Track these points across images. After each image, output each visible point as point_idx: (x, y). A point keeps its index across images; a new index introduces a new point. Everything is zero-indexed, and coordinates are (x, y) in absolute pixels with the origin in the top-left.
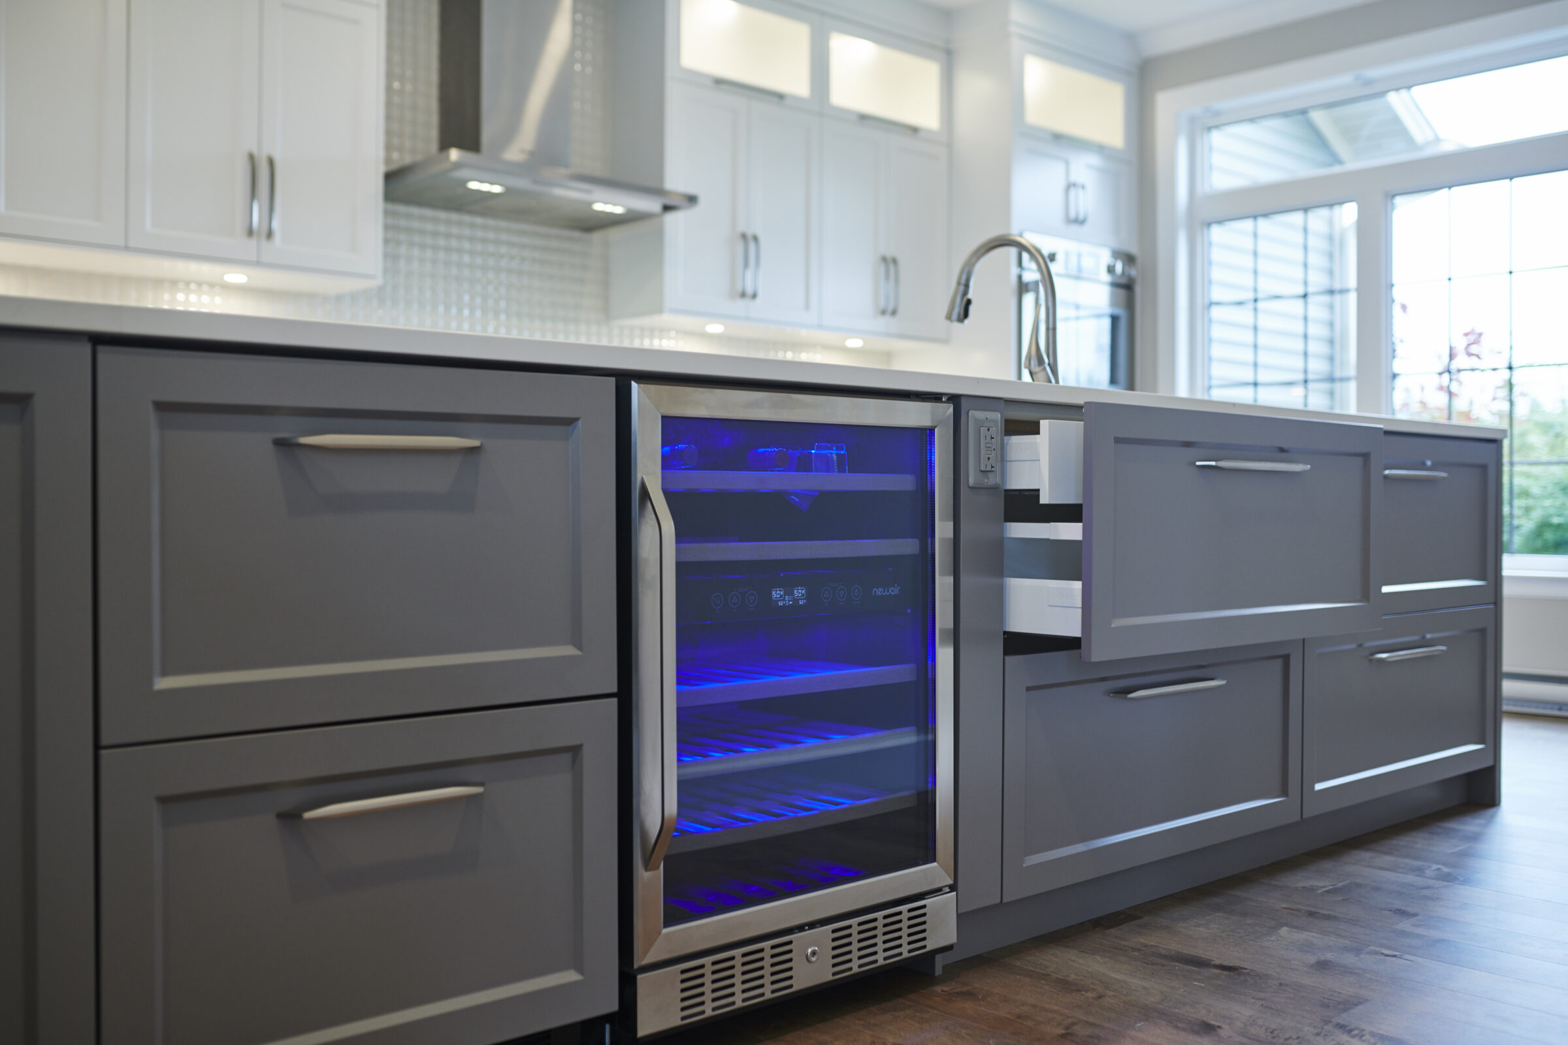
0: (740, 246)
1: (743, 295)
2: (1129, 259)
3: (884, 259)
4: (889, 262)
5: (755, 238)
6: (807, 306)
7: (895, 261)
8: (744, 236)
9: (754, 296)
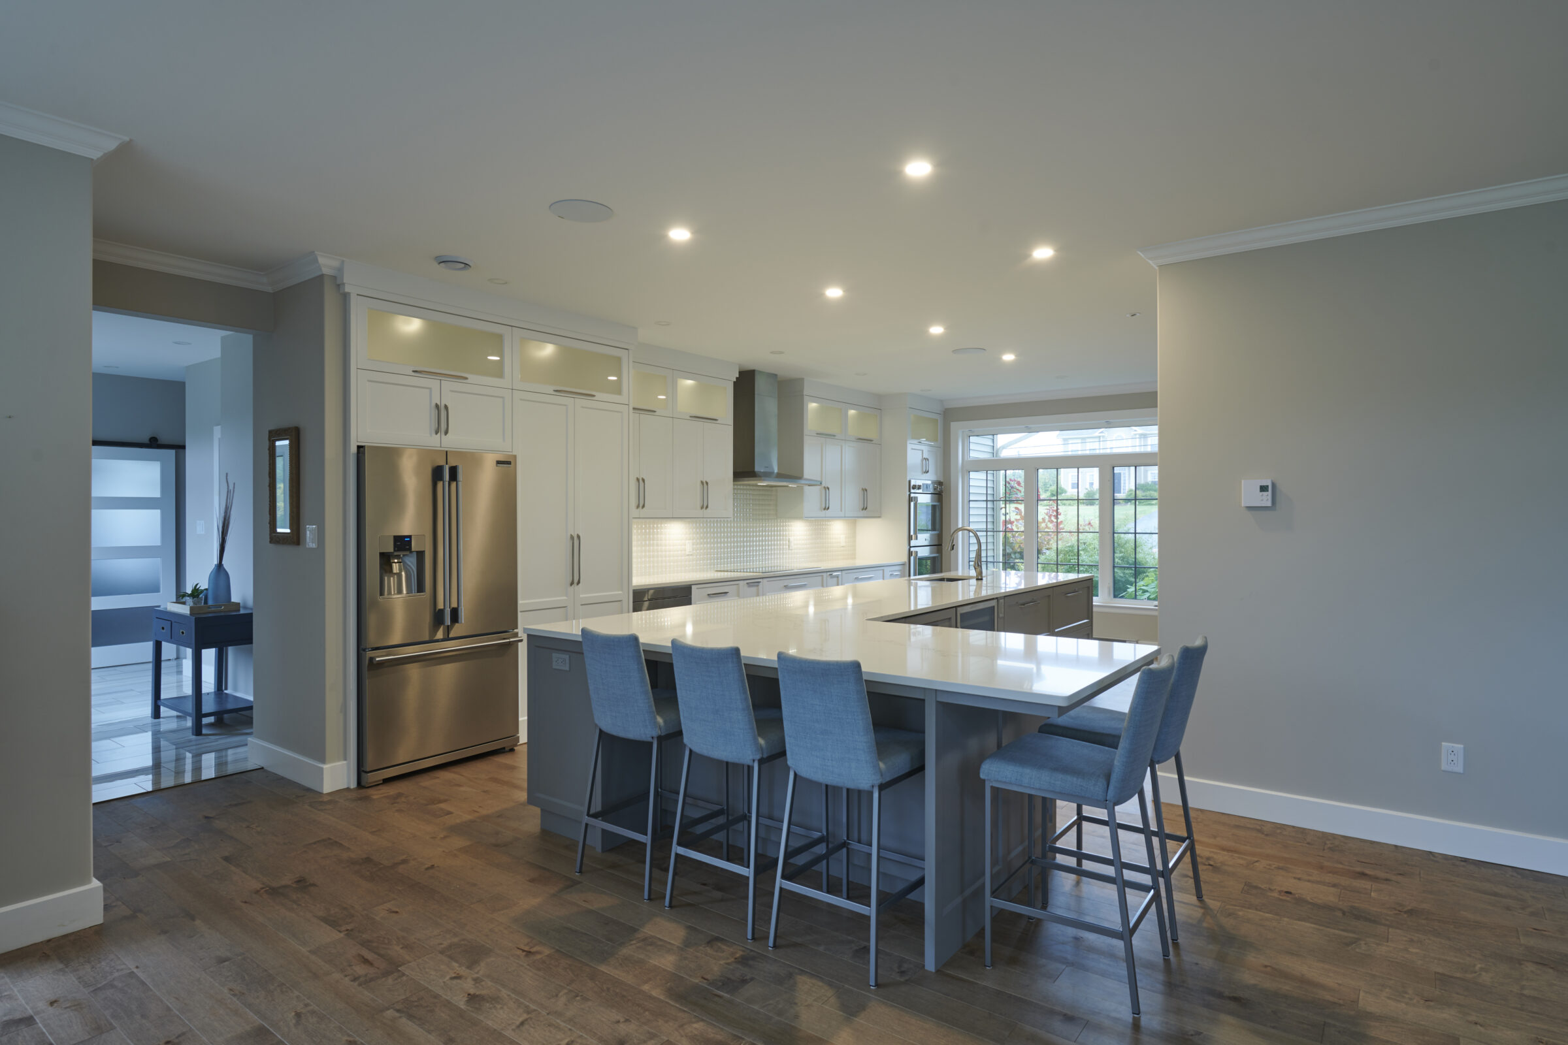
0: (823, 491)
1: (825, 509)
2: (940, 483)
3: (863, 489)
4: (865, 490)
5: (828, 489)
6: (841, 511)
7: (866, 490)
8: (824, 487)
9: (828, 508)
